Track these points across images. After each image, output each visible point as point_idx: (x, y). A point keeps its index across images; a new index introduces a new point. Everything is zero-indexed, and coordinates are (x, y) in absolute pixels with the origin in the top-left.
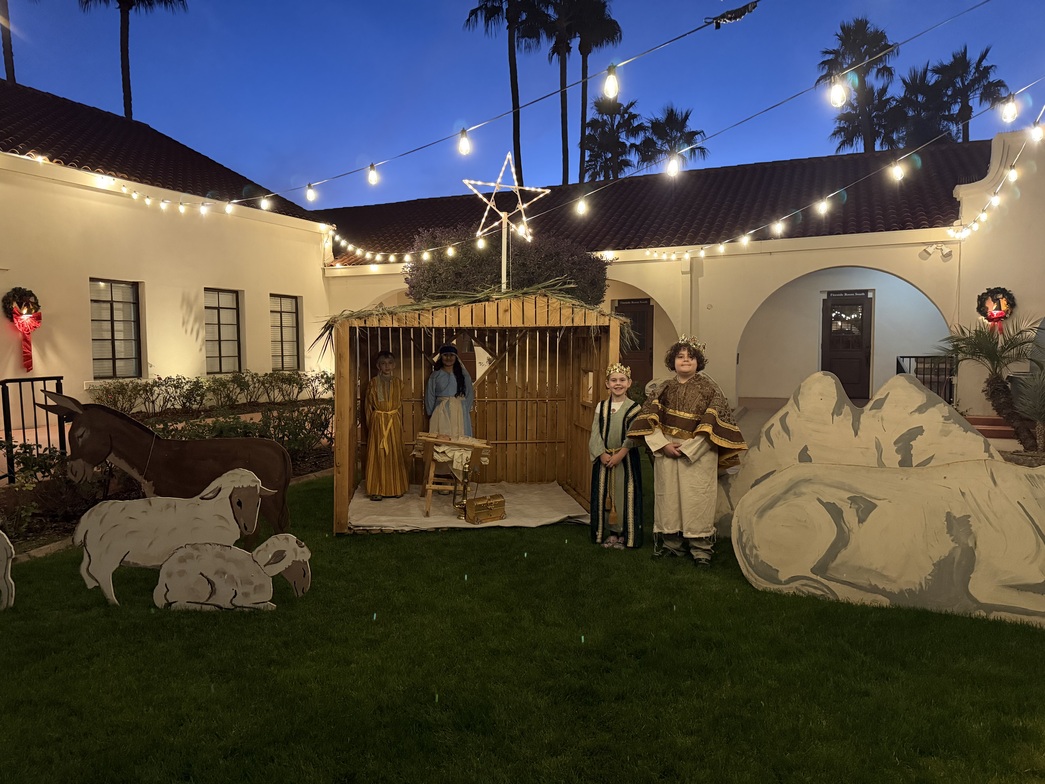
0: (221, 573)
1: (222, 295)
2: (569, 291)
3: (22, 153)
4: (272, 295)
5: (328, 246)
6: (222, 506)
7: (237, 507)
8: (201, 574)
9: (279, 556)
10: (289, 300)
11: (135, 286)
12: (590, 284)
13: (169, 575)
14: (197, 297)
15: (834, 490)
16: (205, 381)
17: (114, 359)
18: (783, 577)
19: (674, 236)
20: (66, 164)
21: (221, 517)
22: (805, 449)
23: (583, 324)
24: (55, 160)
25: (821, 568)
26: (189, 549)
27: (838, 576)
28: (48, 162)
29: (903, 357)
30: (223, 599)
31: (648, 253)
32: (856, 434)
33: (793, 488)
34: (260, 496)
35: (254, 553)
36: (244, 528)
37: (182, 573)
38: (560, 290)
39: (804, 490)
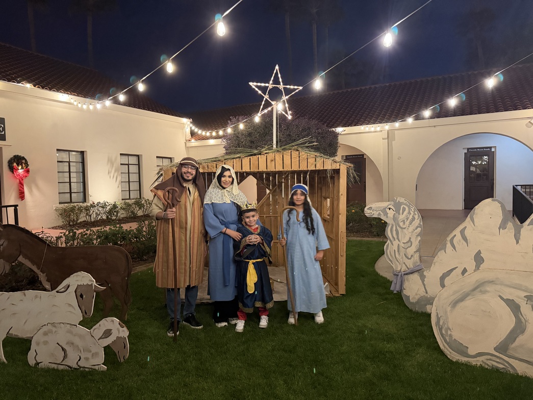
0: (71, 344)
1: (130, 157)
2: (312, 147)
3: (19, 82)
4: (157, 157)
5: (188, 131)
6: (70, 297)
7: (79, 298)
8: (58, 344)
9: (108, 333)
10: (167, 160)
11: (82, 153)
12: (329, 146)
13: (38, 344)
14: (116, 159)
15: (513, 290)
16: (119, 203)
17: (71, 193)
18: (471, 352)
19: (377, 118)
20: (43, 88)
21: (70, 305)
22: (479, 252)
23: (322, 168)
24: (37, 86)
25: (503, 348)
26: (50, 327)
27: (517, 355)
28: (33, 87)
29: (517, 186)
30: (72, 362)
31: (362, 128)
32: (517, 242)
33: (479, 287)
34: (95, 291)
35: (92, 330)
36: (85, 313)
37: (46, 343)
38: (307, 147)
39: (488, 289)
